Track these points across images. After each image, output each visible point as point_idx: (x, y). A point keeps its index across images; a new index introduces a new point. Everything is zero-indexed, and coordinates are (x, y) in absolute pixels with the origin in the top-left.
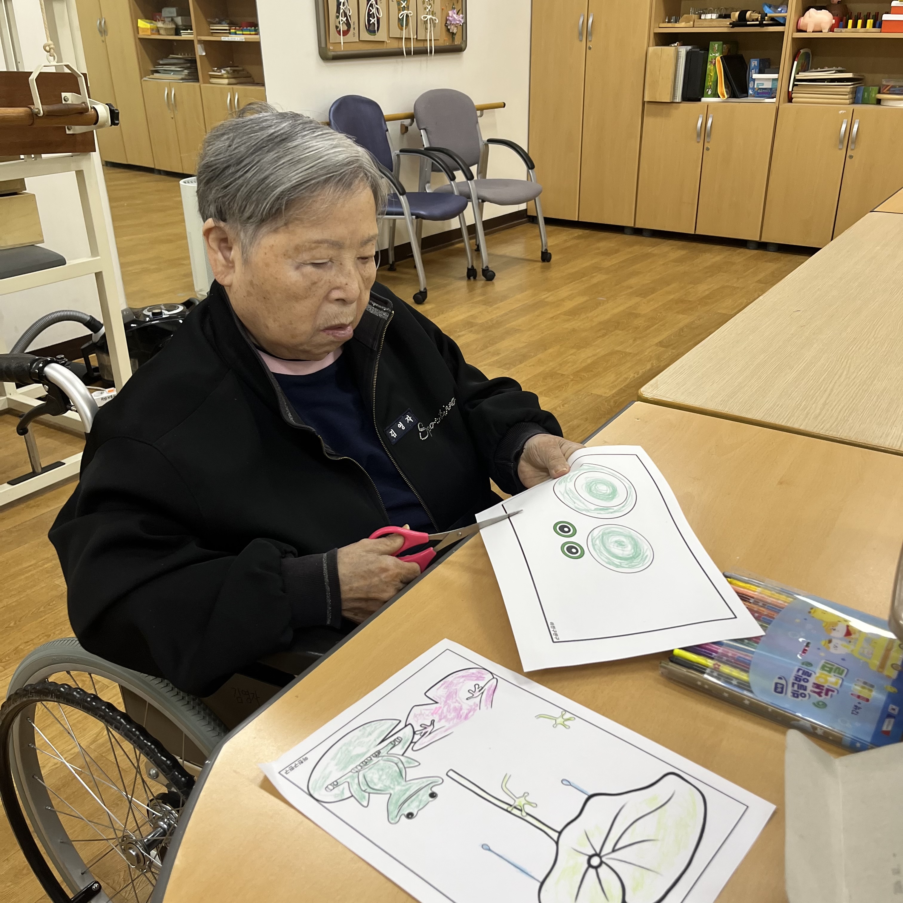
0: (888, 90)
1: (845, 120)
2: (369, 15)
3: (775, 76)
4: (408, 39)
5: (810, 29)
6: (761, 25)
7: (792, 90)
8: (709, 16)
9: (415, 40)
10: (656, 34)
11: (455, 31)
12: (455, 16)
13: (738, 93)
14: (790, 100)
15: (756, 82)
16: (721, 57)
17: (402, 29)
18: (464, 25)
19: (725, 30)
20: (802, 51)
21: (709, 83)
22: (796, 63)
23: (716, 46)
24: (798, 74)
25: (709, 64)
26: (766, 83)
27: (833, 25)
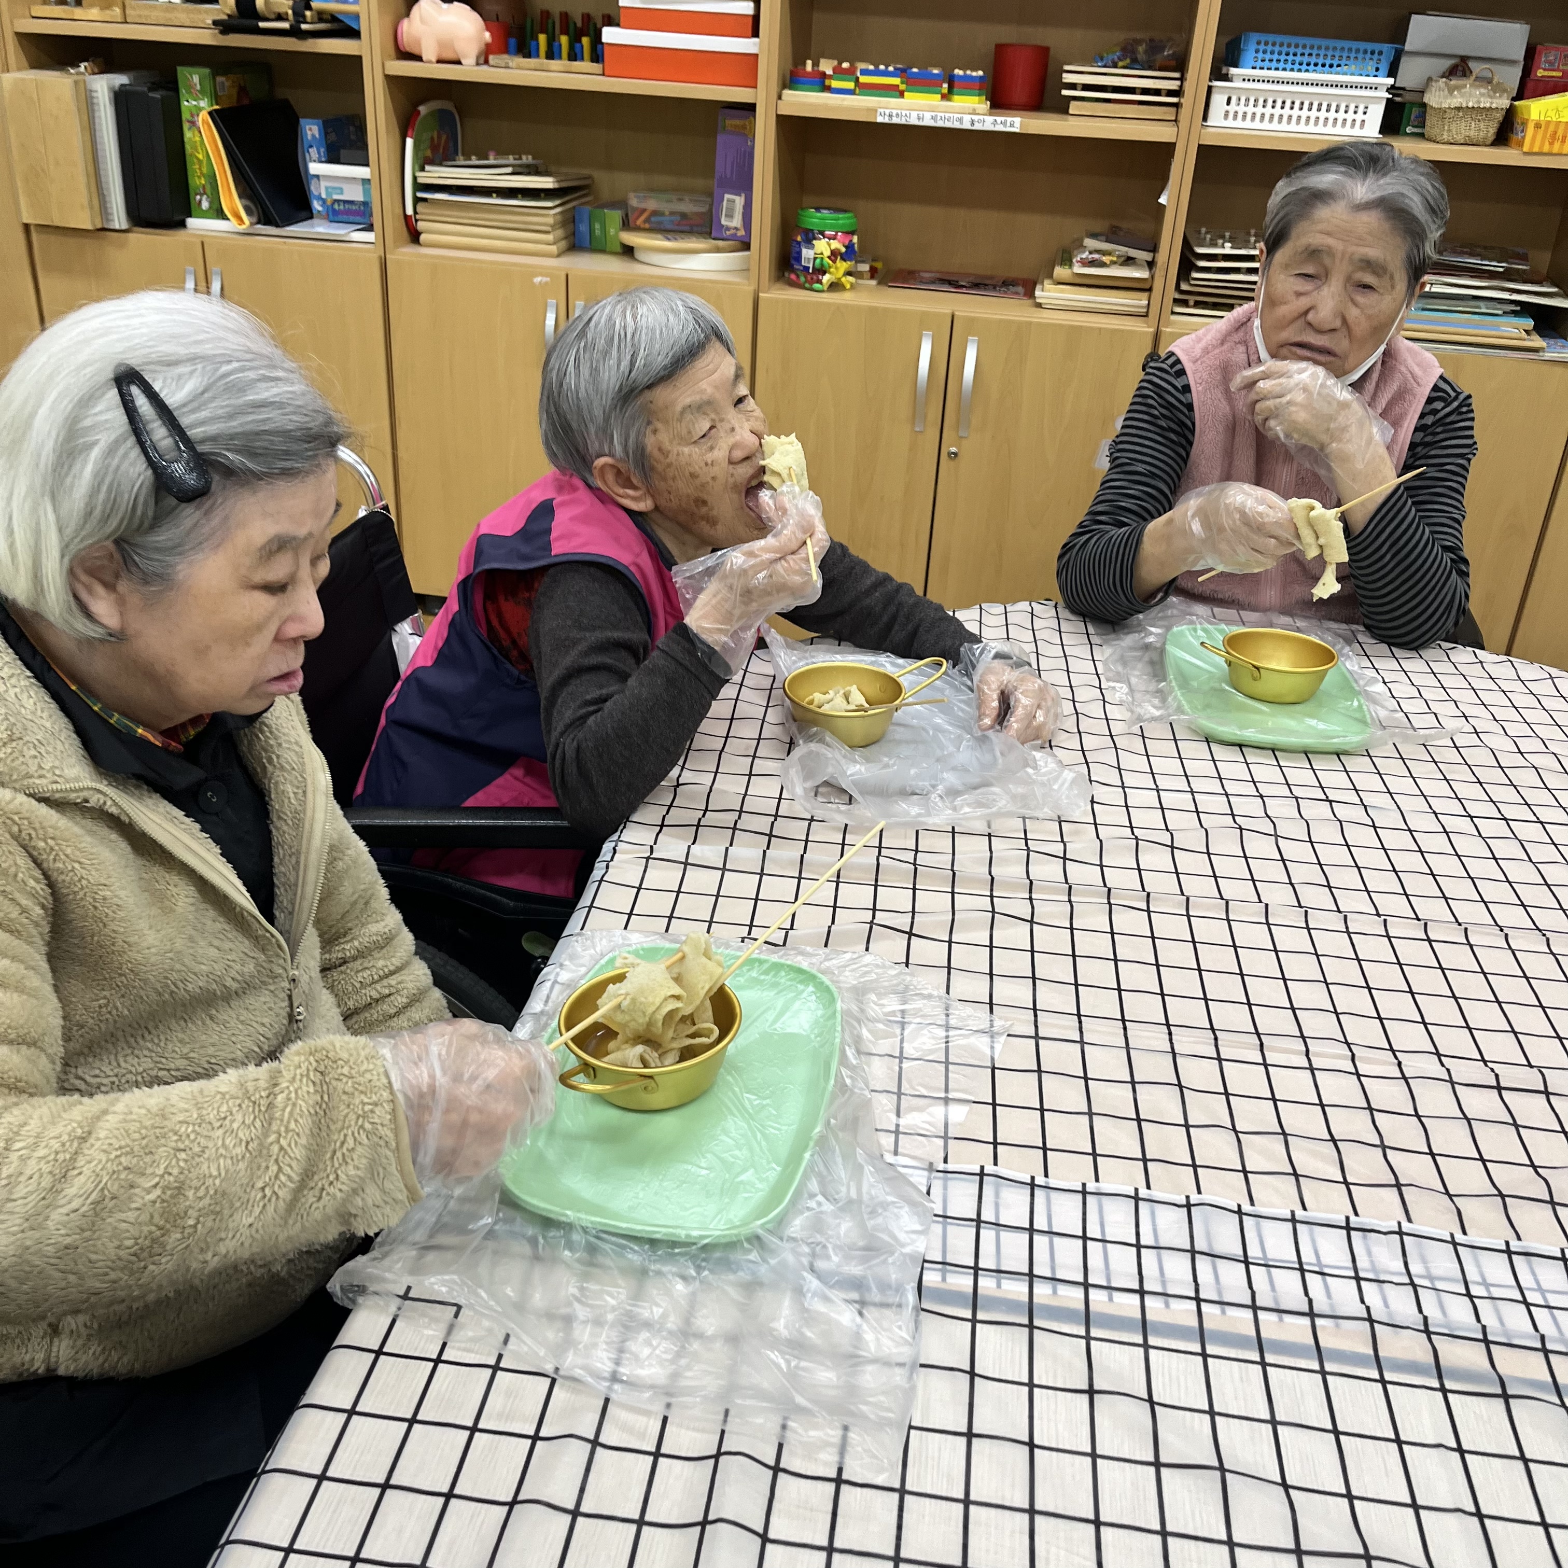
0: (646, 221)
1: (552, 301)
3: (362, 172)
5: (429, 52)
6: (295, 32)
7: (415, 212)
13: (277, 211)
14: (415, 236)
15: (323, 184)
16: (210, 113)
19: (207, 37)
20: (423, 109)
21: (197, 180)
22: (409, 142)
23: (196, 79)
24: (422, 169)
25: (186, 126)
26: (345, 186)
27: (488, 46)
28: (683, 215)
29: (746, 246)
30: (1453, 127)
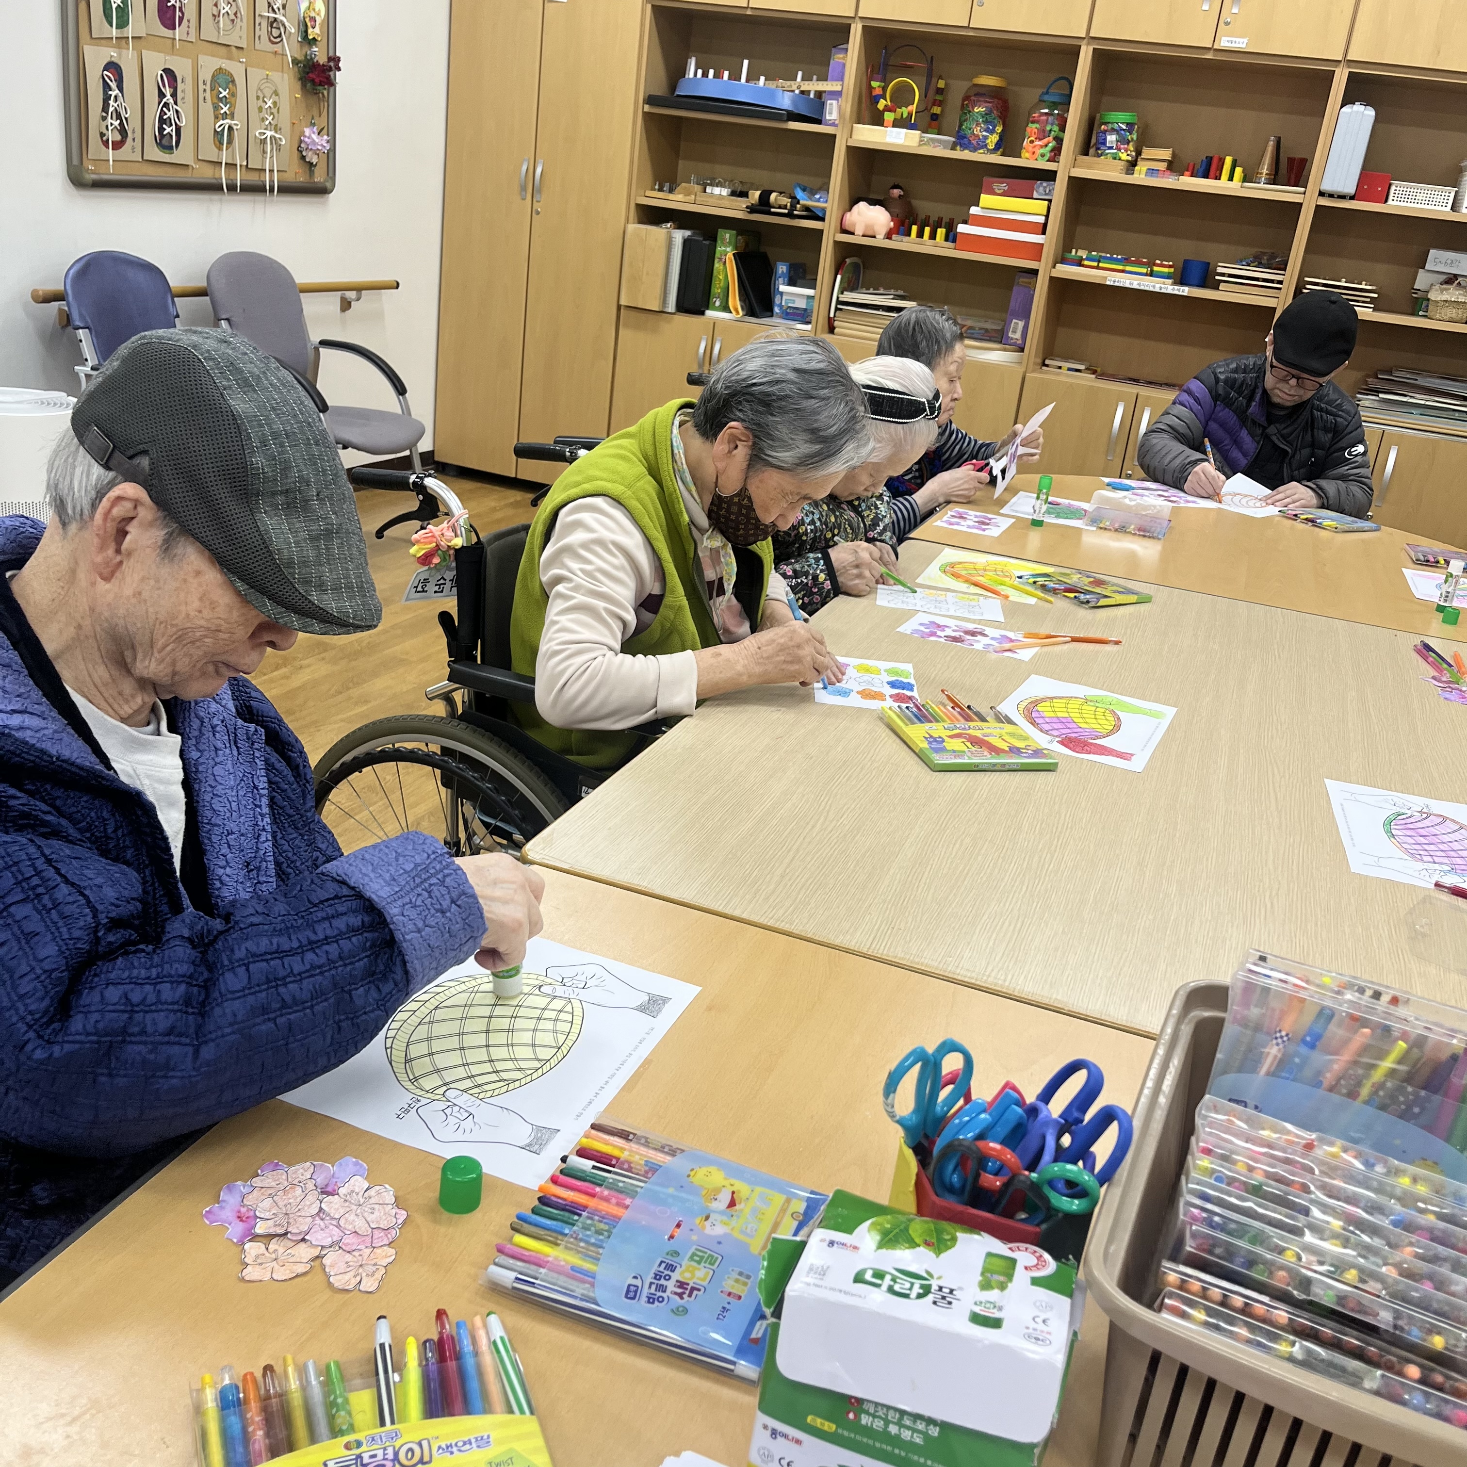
2: (162, 121)
3: (810, 292)
4: (231, 166)
5: (859, 231)
6: (790, 215)
7: (835, 316)
8: (717, 191)
9: (244, 169)
10: (639, 206)
11: (314, 161)
12: (314, 137)
13: (757, 309)
14: (831, 330)
15: (784, 297)
16: (734, 254)
17: (220, 149)
18: (331, 154)
19: (739, 215)
20: (848, 261)
21: (717, 289)
22: (839, 277)
23: (728, 236)
24: (842, 293)
25: (716, 261)
26: (797, 299)
27: (891, 229)
28: (986, 330)
29: (1022, 350)
30: (1443, 311)
